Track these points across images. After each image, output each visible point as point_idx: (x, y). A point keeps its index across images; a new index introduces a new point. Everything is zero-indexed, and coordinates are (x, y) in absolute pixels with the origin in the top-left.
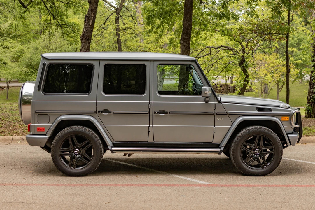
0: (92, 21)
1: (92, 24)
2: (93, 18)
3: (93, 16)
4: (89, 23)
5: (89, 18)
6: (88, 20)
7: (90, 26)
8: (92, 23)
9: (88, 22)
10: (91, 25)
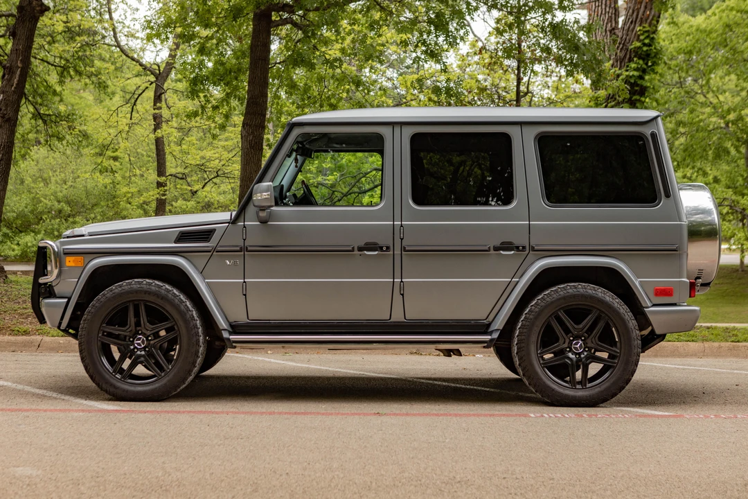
0: (17, 78)
1: (17, 84)
2: (21, 71)
3: (20, 65)
4: (12, 82)
5: (10, 71)
6: (8, 74)
7: (13, 88)
8: (18, 81)
9: (9, 80)
10: (15, 85)
